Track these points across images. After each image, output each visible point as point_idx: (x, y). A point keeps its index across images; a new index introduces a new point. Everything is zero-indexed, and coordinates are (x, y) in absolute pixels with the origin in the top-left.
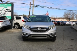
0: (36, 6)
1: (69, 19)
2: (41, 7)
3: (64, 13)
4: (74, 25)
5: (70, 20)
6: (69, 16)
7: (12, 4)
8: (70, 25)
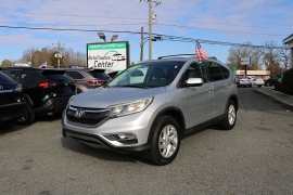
0: (158, 38)
1: (245, 68)
2: (171, 38)
3: (231, 51)
4: (259, 86)
5: (249, 72)
6: (245, 61)
7: (127, 43)
8: (250, 85)
